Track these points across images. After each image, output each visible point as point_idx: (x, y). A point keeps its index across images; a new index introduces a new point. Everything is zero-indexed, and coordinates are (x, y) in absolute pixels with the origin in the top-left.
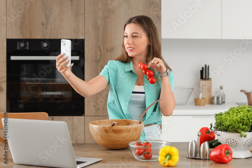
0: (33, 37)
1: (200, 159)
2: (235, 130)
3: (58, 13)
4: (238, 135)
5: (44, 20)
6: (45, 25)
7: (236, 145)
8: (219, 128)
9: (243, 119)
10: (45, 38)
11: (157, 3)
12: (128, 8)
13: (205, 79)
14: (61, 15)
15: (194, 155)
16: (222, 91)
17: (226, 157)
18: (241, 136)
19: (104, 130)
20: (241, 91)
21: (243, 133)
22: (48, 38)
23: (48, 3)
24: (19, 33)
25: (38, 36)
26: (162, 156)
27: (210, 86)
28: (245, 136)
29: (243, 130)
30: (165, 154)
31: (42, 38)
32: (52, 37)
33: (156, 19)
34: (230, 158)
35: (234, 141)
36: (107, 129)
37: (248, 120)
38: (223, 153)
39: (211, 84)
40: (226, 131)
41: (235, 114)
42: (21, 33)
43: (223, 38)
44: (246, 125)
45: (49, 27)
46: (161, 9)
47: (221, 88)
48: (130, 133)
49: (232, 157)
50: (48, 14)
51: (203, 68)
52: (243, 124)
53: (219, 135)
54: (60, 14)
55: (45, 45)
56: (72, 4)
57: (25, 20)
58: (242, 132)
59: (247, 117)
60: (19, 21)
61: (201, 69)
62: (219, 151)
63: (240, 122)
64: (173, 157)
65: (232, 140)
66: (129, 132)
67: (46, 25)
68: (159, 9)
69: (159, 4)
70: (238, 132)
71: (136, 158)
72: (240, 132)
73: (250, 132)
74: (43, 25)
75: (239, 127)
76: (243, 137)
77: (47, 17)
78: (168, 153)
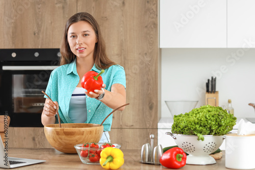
0: (25, 47)
1: (153, 164)
2: (191, 132)
3: (50, 22)
4: (195, 138)
5: (36, 30)
6: (36, 34)
7: (193, 150)
8: (175, 130)
9: (200, 120)
10: (37, 48)
11: (153, 9)
12: (123, 15)
13: (211, 92)
14: (53, 24)
15: (147, 160)
16: (230, 105)
17: (177, 161)
18: (198, 139)
19: (55, 132)
20: (250, 104)
21: (201, 136)
22: (40, 47)
23: (39, 12)
24: (11, 42)
25: (30, 46)
26: (103, 158)
27: (215, 100)
28: (202, 139)
29: (201, 133)
30: (106, 156)
31: (34, 48)
32: (44, 47)
33: (152, 26)
34: (183, 163)
35: (191, 145)
36: (59, 131)
37: (207, 121)
38: (174, 157)
39: (217, 97)
40: (182, 133)
41: (195, 115)
42: (13, 43)
43: (229, 47)
44: (204, 127)
45: (41, 36)
46: (157, 15)
47: (229, 102)
48: (83, 137)
49: (185, 162)
50: (40, 23)
51: (209, 80)
52: (201, 126)
53: (175, 139)
54: (51, 23)
55: (37, 54)
56: (64, 12)
57: (17, 30)
58: (199, 135)
59: (206, 118)
60: (11, 31)
61: (207, 82)
62: (169, 154)
63: (198, 123)
64: (114, 160)
65: (188, 144)
66: (83, 135)
67: (38, 34)
68: (155, 16)
69: (155, 10)
70: (194, 134)
71: (82, 161)
72: (196, 135)
73: (209, 134)
74: (35, 34)
75: (195, 129)
76: (201, 140)
77: (39, 26)
78: (109, 154)
